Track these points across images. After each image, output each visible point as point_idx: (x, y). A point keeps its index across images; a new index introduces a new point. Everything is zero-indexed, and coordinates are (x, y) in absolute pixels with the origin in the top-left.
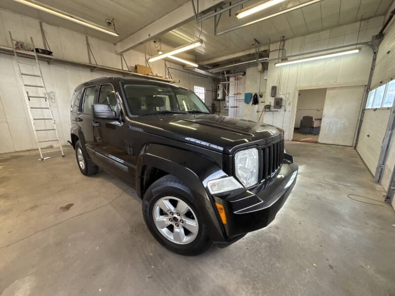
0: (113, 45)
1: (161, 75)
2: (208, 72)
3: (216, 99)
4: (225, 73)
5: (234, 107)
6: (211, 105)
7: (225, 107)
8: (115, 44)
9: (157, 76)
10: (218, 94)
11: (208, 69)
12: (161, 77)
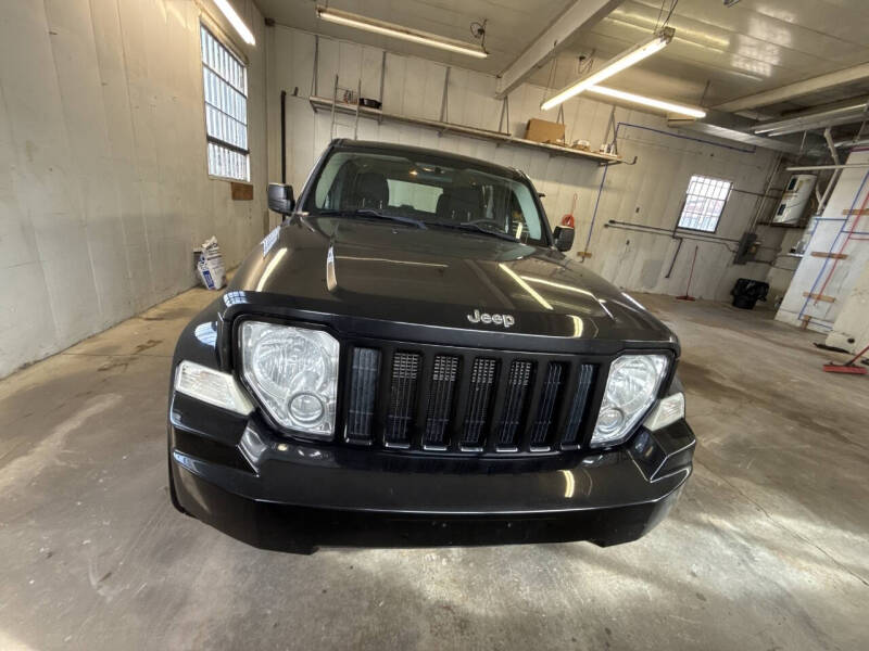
0: (492, 79)
1: (588, 144)
2: (752, 133)
3: (767, 222)
4: (827, 134)
5: (830, 256)
6: (739, 238)
7: (793, 251)
8: (498, 77)
9: (574, 147)
10: (783, 207)
11: (756, 122)
12: (586, 148)
